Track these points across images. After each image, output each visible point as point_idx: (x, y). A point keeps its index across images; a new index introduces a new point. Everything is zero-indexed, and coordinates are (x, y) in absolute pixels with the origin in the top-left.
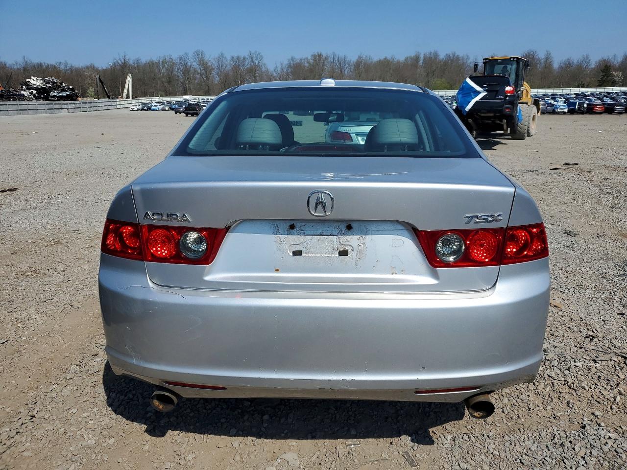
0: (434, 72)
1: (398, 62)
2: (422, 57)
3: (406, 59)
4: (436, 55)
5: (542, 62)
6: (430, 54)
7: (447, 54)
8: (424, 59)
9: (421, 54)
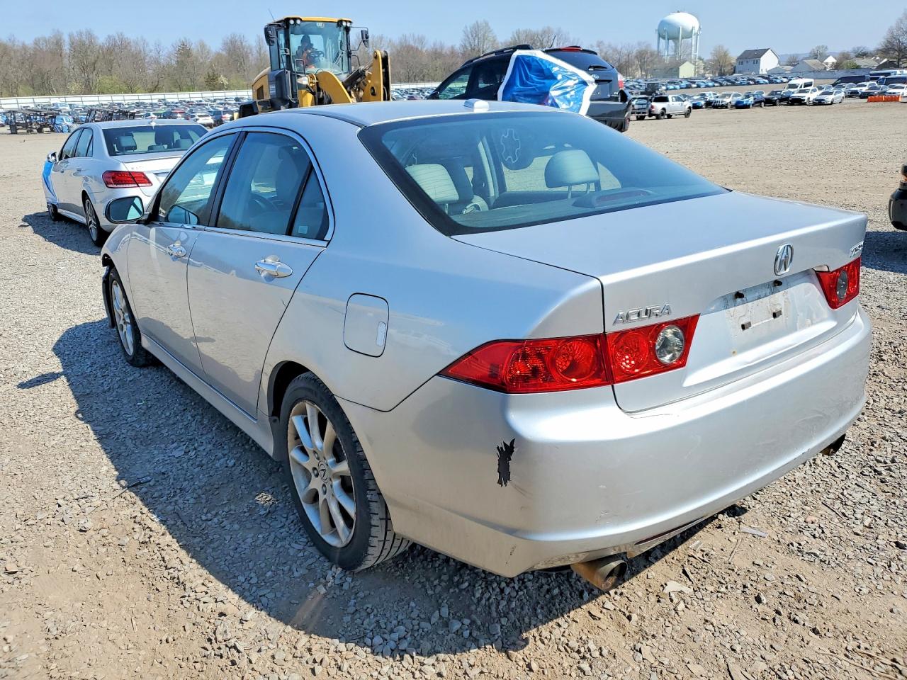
0: (94, 64)
1: (24, 47)
2: (66, 38)
3: (36, 42)
4: (90, 36)
5: (254, 51)
6: (81, 34)
7: (109, 37)
8: (72, 43)
9: (63, 34)
